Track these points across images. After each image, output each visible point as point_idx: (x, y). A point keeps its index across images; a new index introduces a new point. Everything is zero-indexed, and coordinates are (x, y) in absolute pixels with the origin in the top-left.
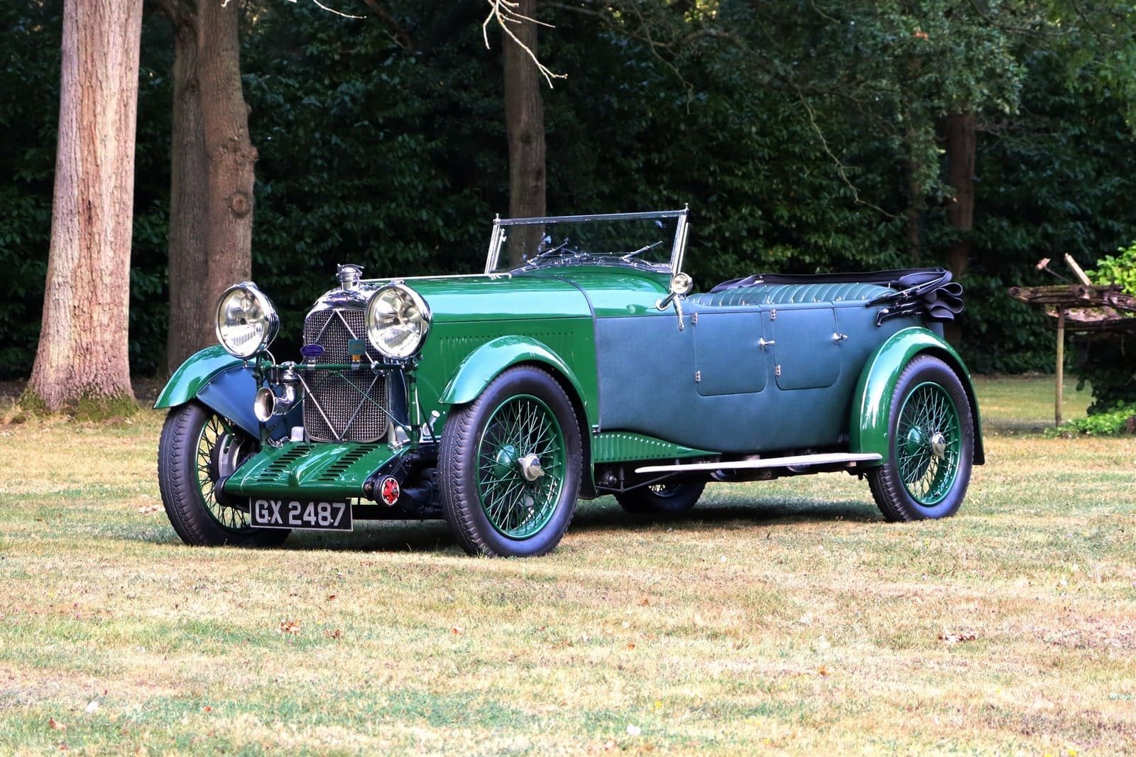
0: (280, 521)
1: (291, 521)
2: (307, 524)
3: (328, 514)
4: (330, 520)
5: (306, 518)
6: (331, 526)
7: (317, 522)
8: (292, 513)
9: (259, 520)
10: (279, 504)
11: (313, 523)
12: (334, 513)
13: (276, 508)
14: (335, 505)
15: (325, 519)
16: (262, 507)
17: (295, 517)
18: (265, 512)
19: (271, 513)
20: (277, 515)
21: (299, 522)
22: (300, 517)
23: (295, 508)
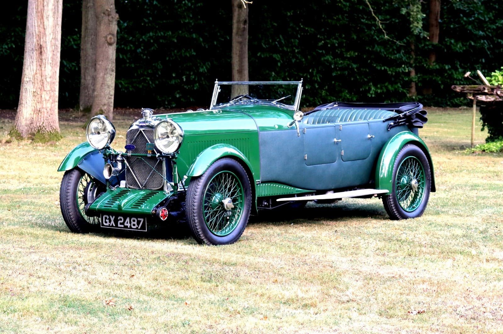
0: (114, 225)
1: (119, 226)
2: (126, 227)
3: (135, 223)
4: (136, 226)
5: (126, 224)
6: (137, 228)
8: (119, 222)
9: (105, 224)
10: (114, 217)
11: (129, 227)
12: (138, 223)
13: (112, 219)
14: (139, 219)
15: (134, 225)
16: (106, 218)
17: (121, 224)
18: (107, 221)
19: (110, 221)
20: (112, 222)
21: (123, 226)
22: (123, 224)
23: (121, 220)
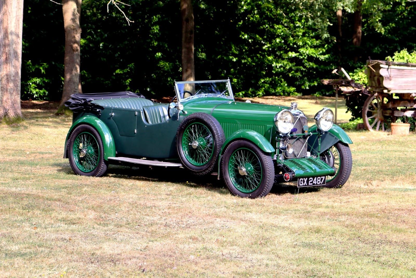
0: (306, 185)
1: (310, 184)
2: (314, 184)
3: (320, 180)
4: (320, 182)
5: (314, 182)
6: (320, 184)
7: (317, 183)
8: (310, 181)
9: (300, 185)
10: (307, 179)
12: (322, 179)
13: (306, 180)
14: (322, 177)
15: (319, 182)
16: (301, 181)
17: (311, 183)
18: (302, 182)
19: (304, 183)
20: (305, 183)
21: (312, 184)
23: (311, 180)
